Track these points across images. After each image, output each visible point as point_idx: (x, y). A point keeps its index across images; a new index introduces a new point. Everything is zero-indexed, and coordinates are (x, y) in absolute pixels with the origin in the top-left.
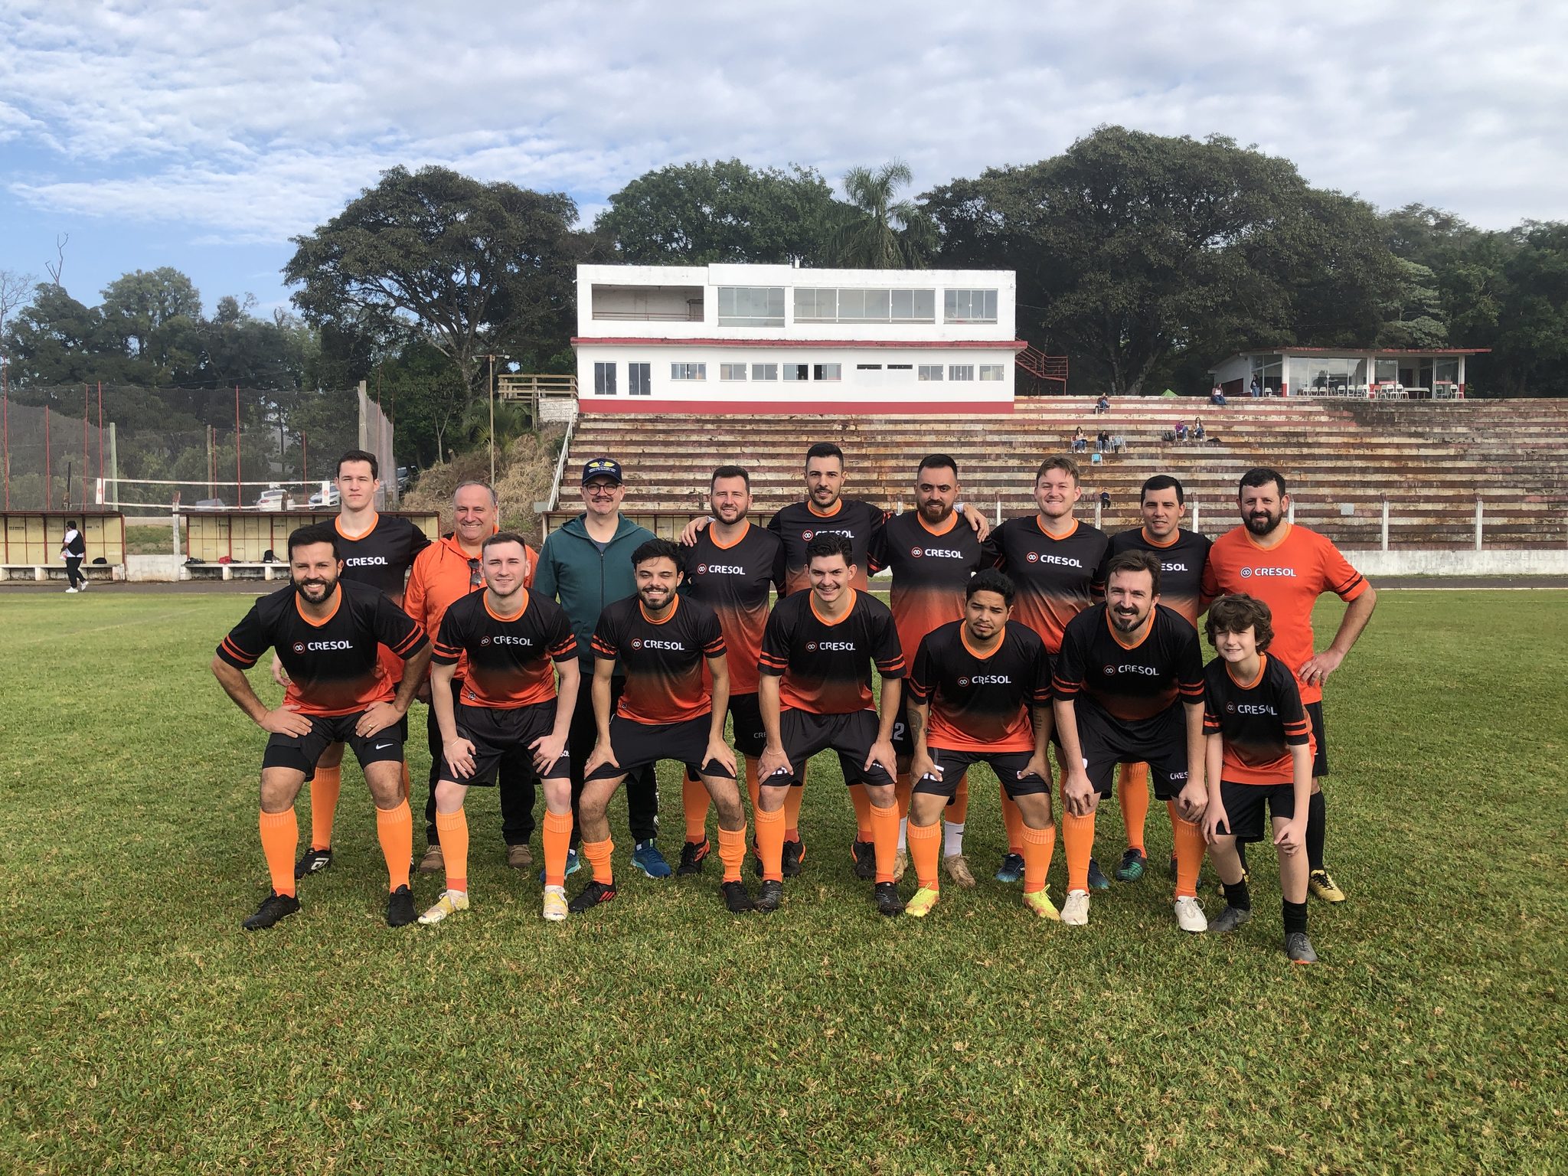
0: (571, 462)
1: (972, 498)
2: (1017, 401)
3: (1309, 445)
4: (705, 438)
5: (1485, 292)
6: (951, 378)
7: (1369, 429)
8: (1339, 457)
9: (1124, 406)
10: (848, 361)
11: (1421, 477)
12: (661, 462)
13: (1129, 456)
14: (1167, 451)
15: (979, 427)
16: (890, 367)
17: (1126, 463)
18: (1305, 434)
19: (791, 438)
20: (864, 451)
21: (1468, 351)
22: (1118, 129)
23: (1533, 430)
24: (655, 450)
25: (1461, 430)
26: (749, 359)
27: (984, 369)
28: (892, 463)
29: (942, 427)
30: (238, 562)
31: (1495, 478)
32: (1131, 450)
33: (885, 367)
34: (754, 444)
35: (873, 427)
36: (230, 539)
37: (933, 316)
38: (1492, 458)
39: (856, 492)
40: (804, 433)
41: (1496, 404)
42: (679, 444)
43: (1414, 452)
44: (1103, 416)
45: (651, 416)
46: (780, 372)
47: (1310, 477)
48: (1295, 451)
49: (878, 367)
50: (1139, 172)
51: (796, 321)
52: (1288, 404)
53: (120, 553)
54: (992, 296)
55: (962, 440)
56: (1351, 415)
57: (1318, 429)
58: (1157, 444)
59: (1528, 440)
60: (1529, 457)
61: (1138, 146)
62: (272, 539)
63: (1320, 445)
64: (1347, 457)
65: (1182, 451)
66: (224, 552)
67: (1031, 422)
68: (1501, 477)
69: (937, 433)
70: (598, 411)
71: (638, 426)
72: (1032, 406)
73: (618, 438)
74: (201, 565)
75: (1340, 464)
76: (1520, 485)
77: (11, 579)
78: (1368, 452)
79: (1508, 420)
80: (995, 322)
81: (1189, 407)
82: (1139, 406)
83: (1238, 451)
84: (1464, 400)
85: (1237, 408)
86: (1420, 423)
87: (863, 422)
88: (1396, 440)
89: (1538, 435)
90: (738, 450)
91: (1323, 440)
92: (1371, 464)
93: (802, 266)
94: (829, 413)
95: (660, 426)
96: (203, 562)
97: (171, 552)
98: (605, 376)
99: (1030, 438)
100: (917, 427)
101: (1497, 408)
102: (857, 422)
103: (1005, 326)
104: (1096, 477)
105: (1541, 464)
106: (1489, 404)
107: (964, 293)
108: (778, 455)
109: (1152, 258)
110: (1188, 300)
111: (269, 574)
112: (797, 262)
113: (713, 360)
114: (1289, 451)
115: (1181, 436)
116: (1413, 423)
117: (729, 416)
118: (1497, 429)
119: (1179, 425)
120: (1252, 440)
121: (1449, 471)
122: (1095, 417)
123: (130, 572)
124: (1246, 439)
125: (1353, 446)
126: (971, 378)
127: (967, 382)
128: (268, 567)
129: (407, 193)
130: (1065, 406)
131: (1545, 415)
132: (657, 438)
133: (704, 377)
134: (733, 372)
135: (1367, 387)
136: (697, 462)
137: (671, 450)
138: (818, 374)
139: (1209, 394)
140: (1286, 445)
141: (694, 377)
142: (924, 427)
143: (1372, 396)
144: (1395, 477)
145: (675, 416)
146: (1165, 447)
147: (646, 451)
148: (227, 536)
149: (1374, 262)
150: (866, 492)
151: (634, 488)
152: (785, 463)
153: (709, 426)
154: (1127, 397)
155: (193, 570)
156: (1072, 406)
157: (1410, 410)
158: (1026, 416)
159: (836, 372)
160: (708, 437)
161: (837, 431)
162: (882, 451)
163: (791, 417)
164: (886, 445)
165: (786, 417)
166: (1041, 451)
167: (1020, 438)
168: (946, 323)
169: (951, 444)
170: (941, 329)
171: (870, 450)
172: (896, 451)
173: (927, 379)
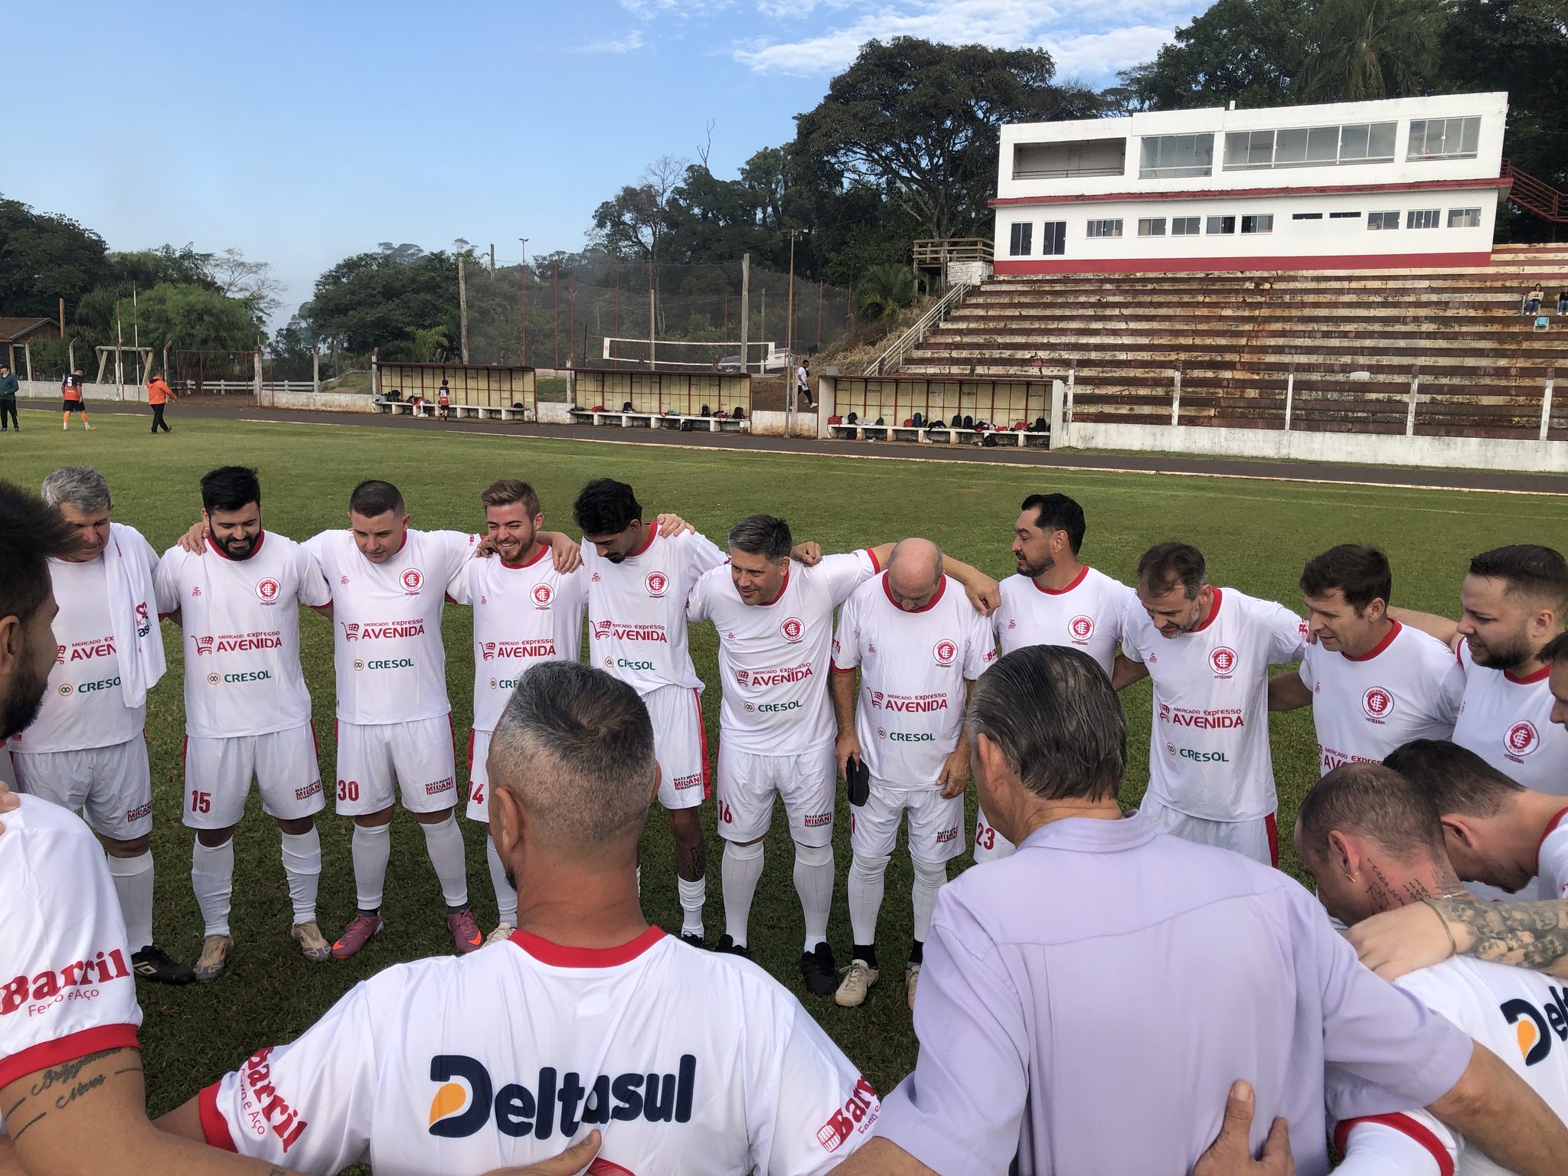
0: (942, 325)
1: (1336, 368)
2: (1494, 251)
4: (1093, 299)
10: (1281, 211)
12: (1027, 325)
15: (1425, 284)
16: (1333, 215)
19: (1186, 299)
20: (1257, 313)
24: (1032, 312)
26: (1169, 213)
27: (1454, 214)
28: (1277, 326)
29: (1377, 284)
30: (608, 411)
33: (1326, 216)
34: (1141, 305)
35: (1292, 285)
36: (603, 392)
37: (1393, 153)
39: (1207, 358)
40: (1204, 292)
42: (1062, 306)
45: (1058, 276)
46: (1203, 226)
49: (1319, 216)
51: (1225, 169)
53: (533, 400)
55: (1389, 299)
62: (631, 393)
66: (599, 403)
67: (1501, 277)
69: (1365, 291)
70: (1007, 273)
71: (1036, 287)
72: (1521, 257)
73: (1007, 300)
74: (580, 413)
77: (469, 416)
80: (1475, 156)
87: (1279, 279)
90: (1116, 312)
93: (1237, 107)
94: (1251, 270)
95: (1058, 287)
96: (583, 410)
97: (565, 401)
98: (1021, 237)
99: (1480, 298)
100: (1346, 285)
102: (1275, 280)
103: (1488, 161)
104: (1525, 345)
107: (1437, 123)
108: (1154, 316)
111: (624, 423)
112: (1233, 103)
113: (1131, 216)
117: (1139, 275)
123: (540, 415)
126: (1436, 224)
127: (1431, 230)
128: (624, 416)
129: (878, 66)
132: (1045, 300)
133: (1120, 234)
134: (1155, 227)
136: (1063, 325)
137: (1048, 312)
138: (1248, 225)
141: (1110, 234)
142: (1354, 285)
145: (1082, 276)
147: (1024, 313)
148: (600, 389)
150: (1219, 359)
151: (978, 351)
152: (1155, 325)
153: (1108, 286)
155: (578, 416)
158: (1502, 270)
159: (1268, 223)
160: (1098, 297)
161: (1248, 290)
162: (1278, 313)
163: (1208, 275)
164: (1289, 306)
165: (1202, 275)
166: (1480, 313)
167: (1466, 298)
168: (1409, 160)
169: (1369, 305)
170: (1401, 169)
171: (1265, 312)
172: (1295, 313)
173: (1379, 228)
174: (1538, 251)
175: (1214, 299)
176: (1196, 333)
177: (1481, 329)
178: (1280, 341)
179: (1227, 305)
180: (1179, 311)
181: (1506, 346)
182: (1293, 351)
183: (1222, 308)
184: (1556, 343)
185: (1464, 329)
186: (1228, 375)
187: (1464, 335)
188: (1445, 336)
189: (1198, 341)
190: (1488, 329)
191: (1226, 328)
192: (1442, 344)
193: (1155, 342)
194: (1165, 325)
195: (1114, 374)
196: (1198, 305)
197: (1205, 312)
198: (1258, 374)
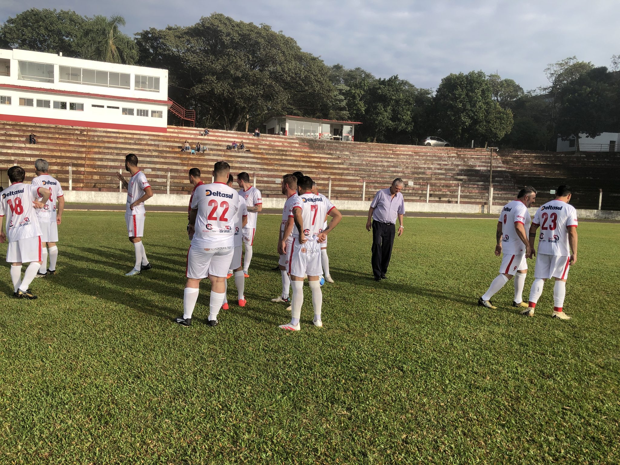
2: (168, 128)
3: (286, 155)
4: (2, 132)
5: (360, 100)
6: (138, 115)
7: (313, 151)
8: (296, 161)
9: (217, 134)
10: (87, 102)
11: (324, 170)
13: (209, 155)
14: (227, 153)
15: (147, 137)
16: (108, 107)
17: (206, 157)
18: (286, 151)
19: (50, 136)
20: (85, 144)
21: (356, 123)
22: (221, 15)
23: (372, 155)
25: (347, 153)
26: (35, 97)
27: (153, 112)
28: (96, 150)
29: (130, 136)
31: (351, 172)
32: (211, 152)
33: (105, 107)
35: (96, 134)
37: (129, 86)
38: (353, 164)
40: (58, 133)
41: (363, 144)
43: (326, 161)
44: (206, 137)
46: (52, 105)
47: (281, 168)
48: (280, 157)
49: (103, 107)
50: (228, 35)
51: (60, 81)
52: (286, 139)
54: (157, 80)
55: (137, 142)
56: (308, 144)
57: (293, 149)
58: (224, 151)
59: (369, 159)
60: (367, 164)
61: (228, 23)
63: (291, 155)
64: (299, 161)
65: (233, 154)
67: (171, 137)
68: (353, 172)
69: (125, 138)
72: (176, 131)
75: (295, 163)
76: (359, 175)
78: (308, 160)
79: (365, 151)
80: (159, 92)
81: (244, 137)
82: (223, 135)
83: (256, 156)
84: (353, 142)
85: (264, 138)
86: (333, 150)
87: (90, 131)
88: (321, 155)
89: (373, 157)
90: (17, 139)
91: (293, 153)
92: (307, 164)
94: (76, 126)
99: (168, 144)
100: (118, 135)
101: (363, 145)
102: (88, 131)
103: (163, 94)
104: (190, 162)
105: (370, 168)
106: (360, 144)
107: (144, 78)
109: (232, 72)
110: (245, 91)
112: (61, 54)
113: (16, 96)
114: (277, 157)
115: (234, 147)
116: (330, 149)
117: (22, 123)
118: (360, 154)
119: (234, 143)
120: (264, 152)
121: (336, 168)
122: (202, 137)
124: (262, 151)
125: (303, 157)
126: (147, 115)
127: (145, 117)
130: (191, 132)
131: (379, 149)
133: (10, 103)
134: (28, 102)
135: (318, 134)
138: (73, 106)
139: (254, 132)
140: (277, 155)
141: (5, 103)
142: (121, 135)
143: (320, 138)
144: (314, 170)
146: (227, 152)
149: (323, 84)
150: (76, 162)
153: (8, 127)
154: (220, 131)
156: (194, 132)
157: (331, 144)
158: (172, 135)
159: (81, 107)
160: (5, 132)
161: (77, 134)
162: (94, 144)
163: (56, 126)
164: (98, 142)
165: (54, 126)
166: (171, 150)
167: (164, 144)
168: (135, 90)
169: (130, 144)
170: (132, 92)
171: (88, 144)
172: (101, 145)
173: (126, 114)
174: (181, 129)
175: (63, 136)
176: (60, 151)
177: (173, 155)
178: (100, 156)
179: (70, 140)
180: (49, 141)
181: (184, 162)
182: (107, 160)
183: (69, 141)
184: (200, 162)
185: (168, 155)
186: (82, 169)
187: (169, 157)
188: (162, 157)
189: (63, 154)
190: (176, 156)
191: (74, 149)
192: (162, 160)
193: (42, 154)
194: (45, 147)
195: (27, 167)
196: (57, 138)
197: (62, 142)
198: (96, 169)
